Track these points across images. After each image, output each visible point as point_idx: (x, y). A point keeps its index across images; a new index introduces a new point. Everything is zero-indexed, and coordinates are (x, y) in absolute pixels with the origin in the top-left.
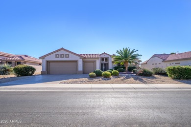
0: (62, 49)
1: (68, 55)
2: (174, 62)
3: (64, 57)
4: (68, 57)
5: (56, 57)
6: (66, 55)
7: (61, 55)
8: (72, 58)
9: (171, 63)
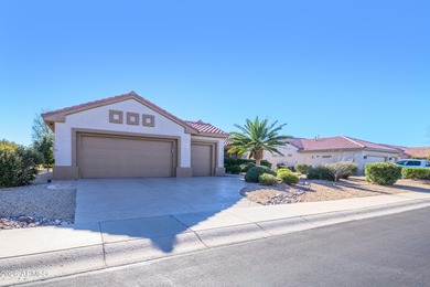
0: (133, 96)
1: (152, 118)
2: (321, 155)
3: (137, 123)
4: (152, 125)
5: (112, 121)
6: (145, 117)
7: (129, 115)
8: (163, 128)
9: (315, 155)
